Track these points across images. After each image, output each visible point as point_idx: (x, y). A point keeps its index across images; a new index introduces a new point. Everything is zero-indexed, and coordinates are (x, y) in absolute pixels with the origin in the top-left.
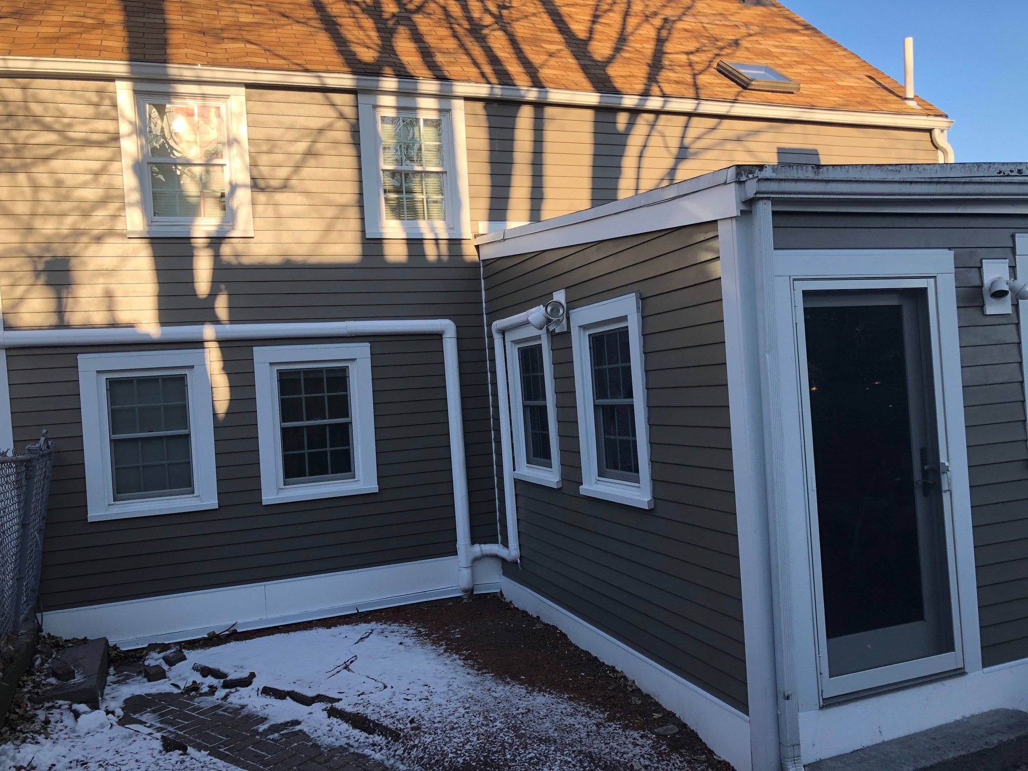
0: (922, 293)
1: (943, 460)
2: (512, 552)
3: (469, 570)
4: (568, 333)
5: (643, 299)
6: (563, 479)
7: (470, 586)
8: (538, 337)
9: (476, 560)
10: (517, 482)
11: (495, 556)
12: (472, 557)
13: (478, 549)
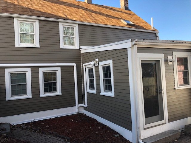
0: (159, 61)
1: (162, 88)
2: (86, 105)
3: (78, 109)
4: (99, 66)
5: (113, 61)
6: (97, 92)
7: (78, 112)
8: (93, 67)
9: (79, 107)
10: (87, 93)
11: (83, 106)
13: (79, 105)
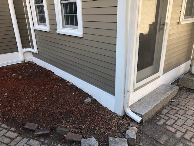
2: (35, 50)
3: (23, 56)
6: (50, 28)
7: (24, 60)
9: (24, 53)
10: (35, 30)
11: (30, 52)
12: (23, 52)
13: (25, 50)
